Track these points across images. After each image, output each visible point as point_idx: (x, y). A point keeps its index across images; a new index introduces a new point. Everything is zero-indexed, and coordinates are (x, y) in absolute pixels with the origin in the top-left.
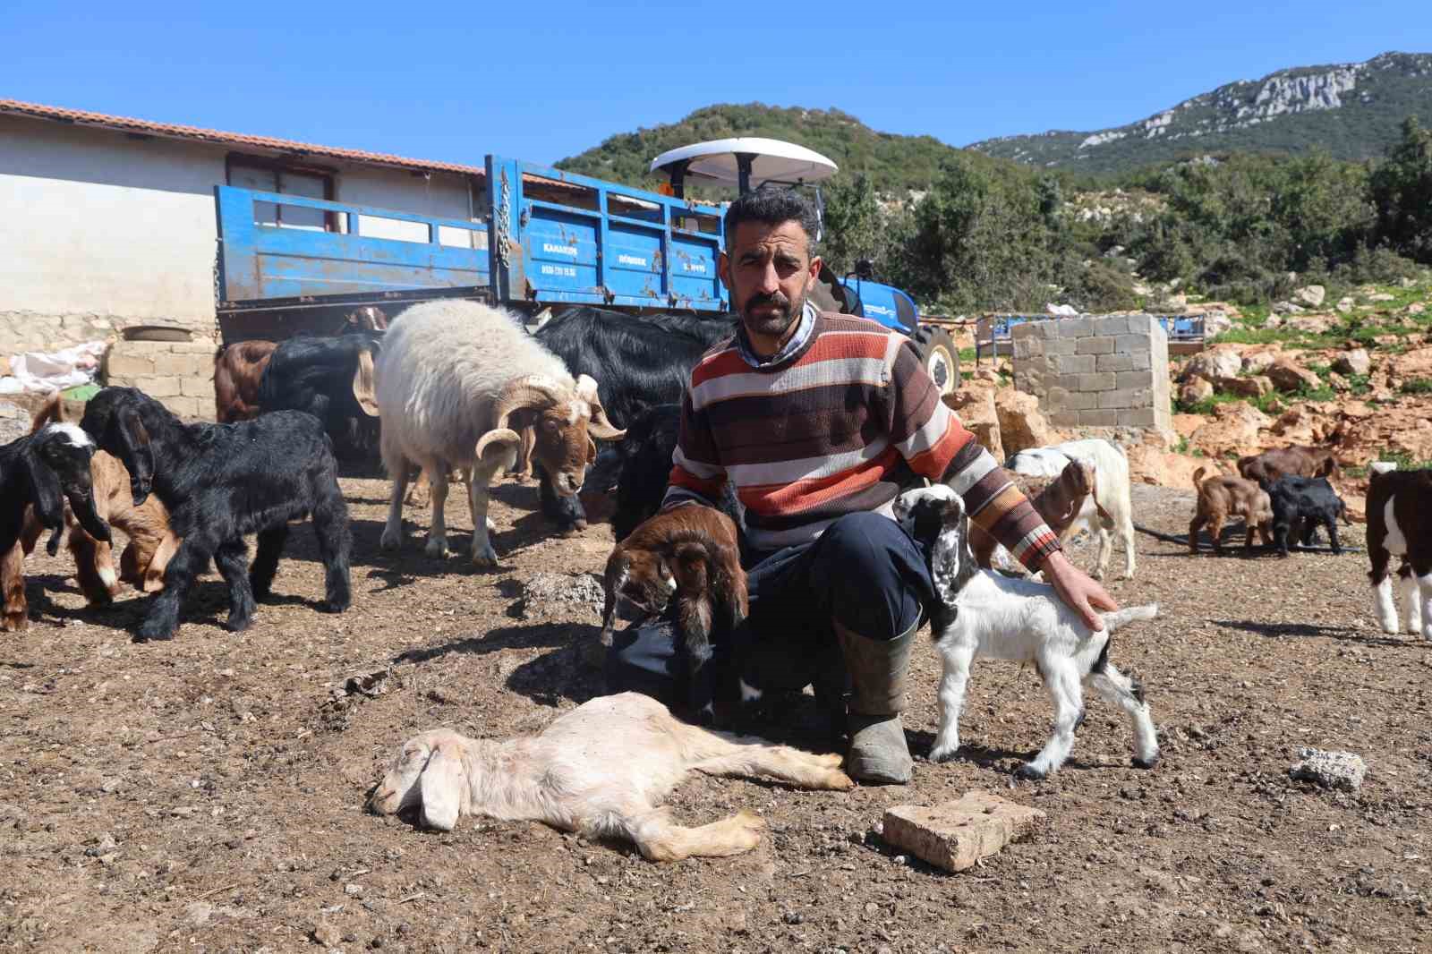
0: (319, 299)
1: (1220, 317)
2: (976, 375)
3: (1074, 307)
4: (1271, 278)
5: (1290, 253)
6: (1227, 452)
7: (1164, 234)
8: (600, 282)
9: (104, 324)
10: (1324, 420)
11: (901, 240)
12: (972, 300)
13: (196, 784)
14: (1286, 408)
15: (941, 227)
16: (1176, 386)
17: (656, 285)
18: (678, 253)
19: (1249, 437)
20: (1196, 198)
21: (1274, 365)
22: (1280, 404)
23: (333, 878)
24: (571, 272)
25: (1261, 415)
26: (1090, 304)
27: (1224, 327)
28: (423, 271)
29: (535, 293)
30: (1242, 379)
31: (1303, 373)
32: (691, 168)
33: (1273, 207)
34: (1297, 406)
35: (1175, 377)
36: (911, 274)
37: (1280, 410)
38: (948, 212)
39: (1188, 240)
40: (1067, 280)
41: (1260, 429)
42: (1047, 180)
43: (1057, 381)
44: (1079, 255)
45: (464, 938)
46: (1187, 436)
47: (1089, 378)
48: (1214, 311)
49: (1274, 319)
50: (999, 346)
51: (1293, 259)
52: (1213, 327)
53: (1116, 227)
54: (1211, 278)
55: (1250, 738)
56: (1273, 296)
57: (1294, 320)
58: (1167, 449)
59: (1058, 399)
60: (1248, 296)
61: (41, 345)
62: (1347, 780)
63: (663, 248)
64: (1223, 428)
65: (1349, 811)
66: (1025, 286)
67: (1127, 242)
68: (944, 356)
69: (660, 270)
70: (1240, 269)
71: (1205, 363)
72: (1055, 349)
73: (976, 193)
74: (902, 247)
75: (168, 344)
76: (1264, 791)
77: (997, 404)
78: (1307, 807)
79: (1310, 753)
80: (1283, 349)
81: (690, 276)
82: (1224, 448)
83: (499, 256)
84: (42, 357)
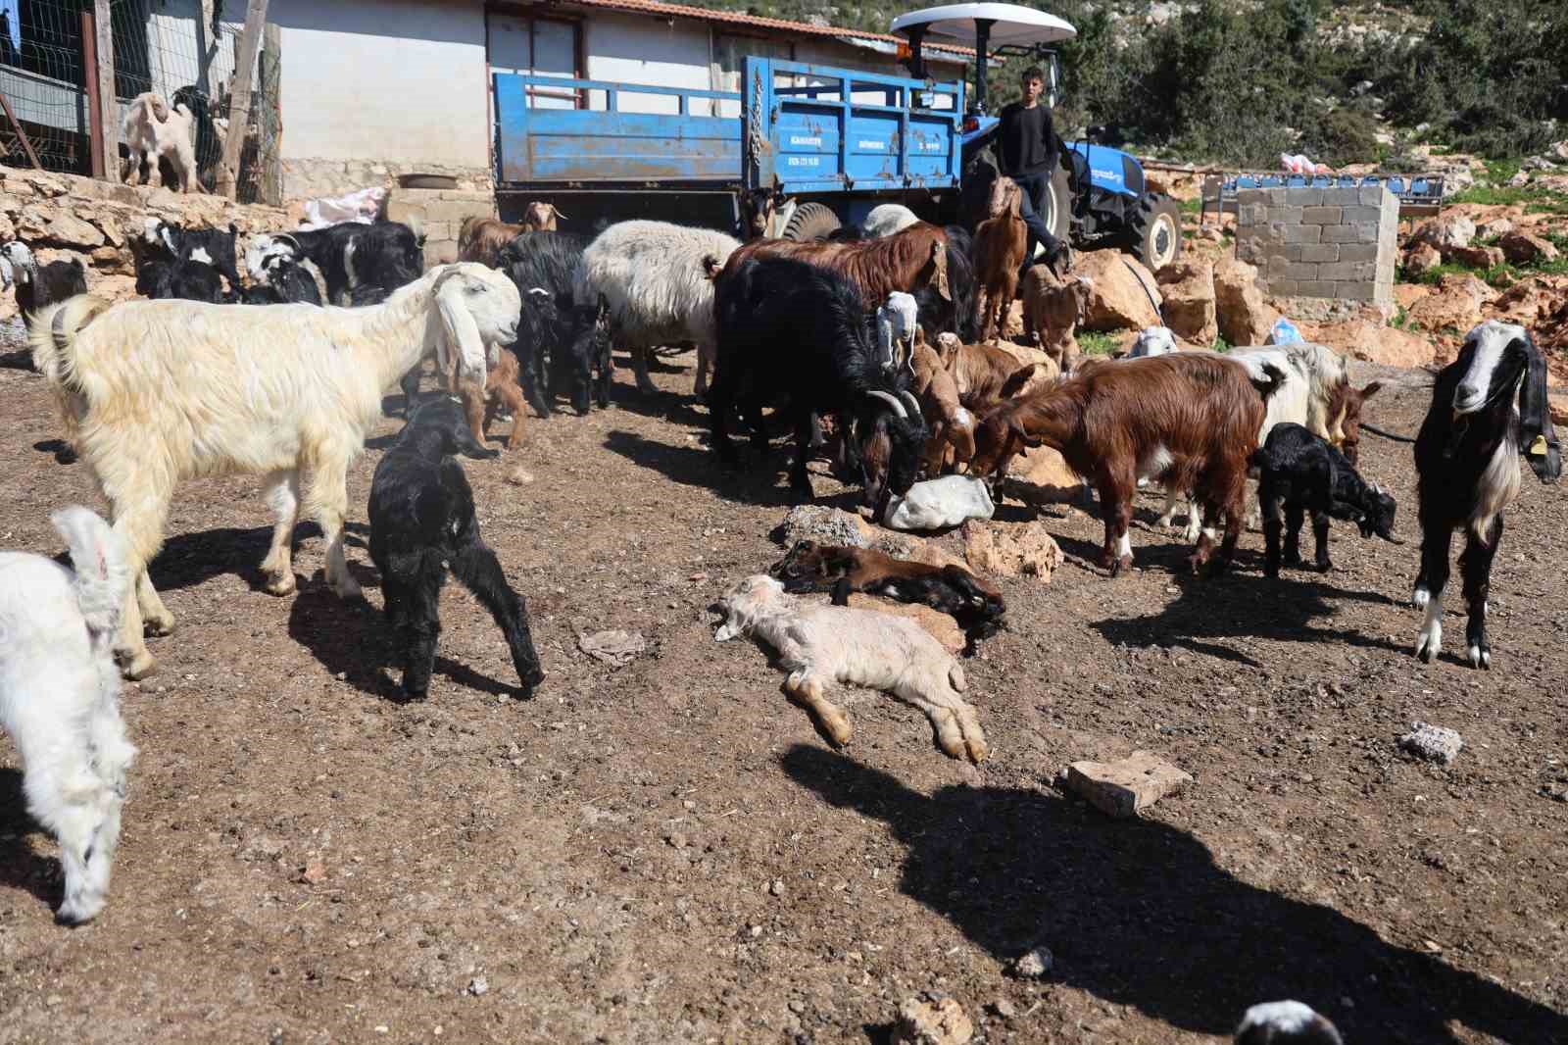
0: (587, 185)
1: (1463, 173)
2: (1199, 234)
3: (1308, 156)
4: (1525, 128)
5: (1554, 96)
6: (1446, 327)
7: (1418, 71)
8: (840, 170)
9: (381, 170)
10: (1553, 296)
11: (1136, 74)
12: (1203, 144)
13: (561, 700)
14: (1515, 281)
15: (1180, 64)
16: (1403, 253)
17: (892, 167)
18: (915, 133)
19: (1470, 312)
20: (1459, 31)
21: (1510, 234)
22: (1509, 277)
23: (674, 794)
24: (815, 161)
25: (1488, 288)
26: (1326, 154)
27: (1466, 185)
28: (672, 142)
29: (782, 186)
30: (1473, 249)
31: (1540, 243)
32: (930, 28)
33: (1545, 41)
34: (1527, 280)
35: (1403, 242)
36: (1143, 111)
37: (1510, 283)
38: (1188, 48)
39: (1443, 79)
40: (1306, 125)
41: (1484, 304)
42: (1298, 5)
43: (1279, 250)
44: (1323, 91)
45: (767, 848)
46: (1406, 307)
47: (1311, 248)
48: (1457, 166)
49: (1522, 176)
50: (1225, 203)
51: (1556, 103)
52: (1453, 185)
53: (1367, 60)
54: (1460, 127)
55: (1379, 698)
56: (1525, 150)
57: (1544, 178)
58: (1383, 323)
59: (1277, 269)
60: (1499, 149)
61: (329, 189)
62: (1443, 755)
63: (901, 131)
64: (1446, 301)
65: (1437, 783)
66: (1260, 133)
67: (1376, 77)
68: (1168, 225)
69: (897, 152)
70: (1495, 117)
71: (1437, 230)
72: (1281, 217)
73: (1218, 29)
74: (1136, 82)
75: (437, 192)
76: (1373, 759)
77: (1215, 276)
78: (1406, 776)
79: (1420, 727)
80: (1525, 213)
81: (925, 155)
82: (1443, 322)
83: (751, 154)
84: (332, 203)
